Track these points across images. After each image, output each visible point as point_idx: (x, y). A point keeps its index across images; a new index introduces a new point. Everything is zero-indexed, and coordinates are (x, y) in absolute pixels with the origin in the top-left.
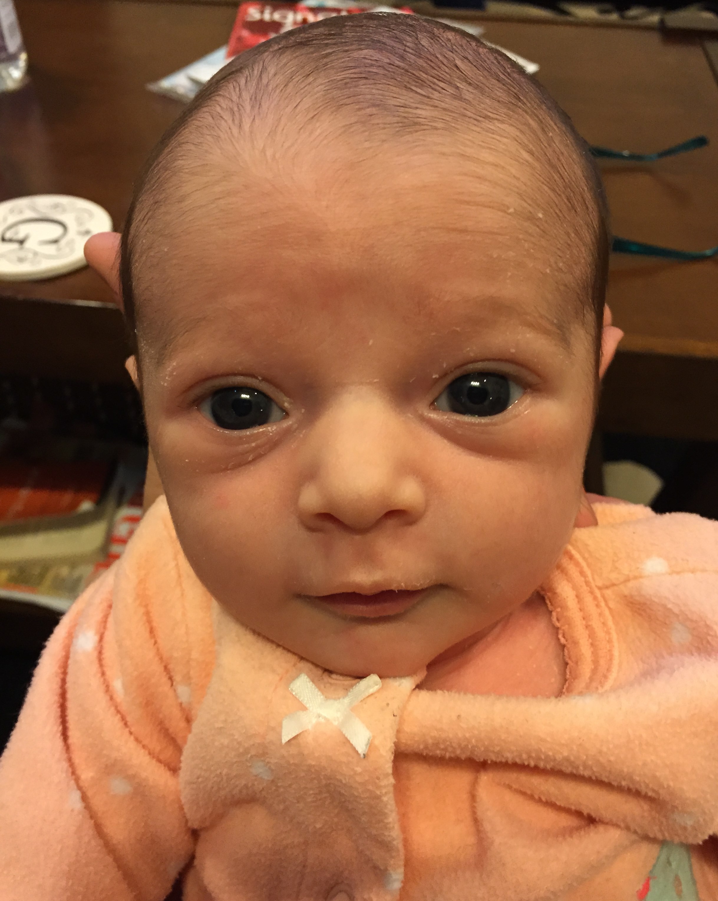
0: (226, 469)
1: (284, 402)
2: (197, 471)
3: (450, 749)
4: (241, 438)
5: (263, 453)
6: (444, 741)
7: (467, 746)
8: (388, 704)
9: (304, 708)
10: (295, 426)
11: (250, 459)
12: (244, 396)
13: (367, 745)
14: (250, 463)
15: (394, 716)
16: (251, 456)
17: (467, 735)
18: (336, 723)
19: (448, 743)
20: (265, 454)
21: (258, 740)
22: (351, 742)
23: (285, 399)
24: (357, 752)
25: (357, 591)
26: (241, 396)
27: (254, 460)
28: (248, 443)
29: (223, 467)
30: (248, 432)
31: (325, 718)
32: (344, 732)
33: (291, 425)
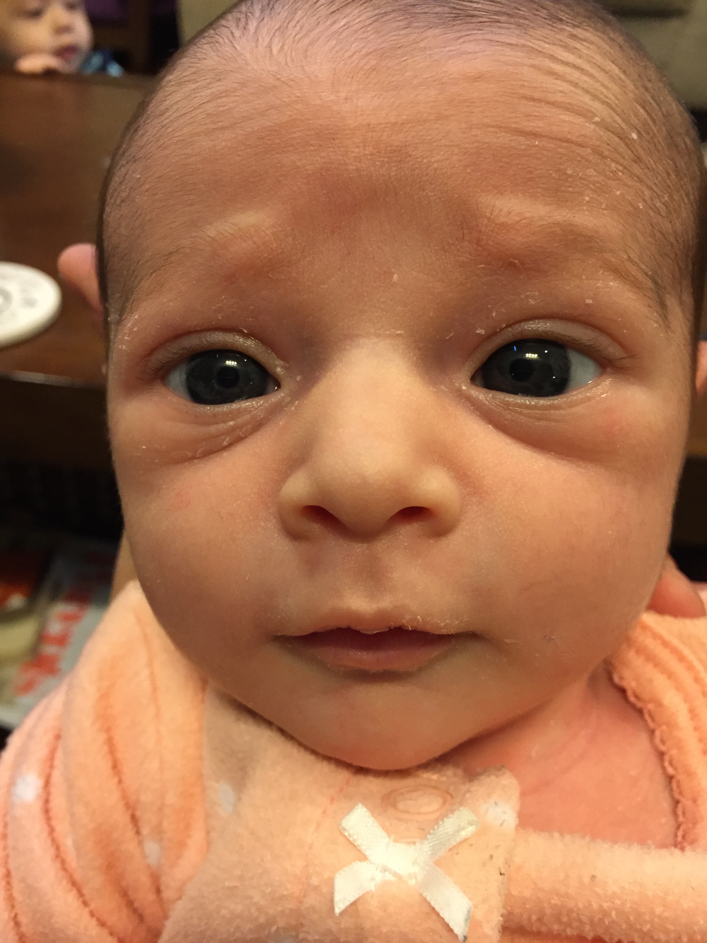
0: (194, 458)
1: (276, 366)
2: (156, 461)
3: (575, 924)
4: (215, 415)
5: (243, 436)
6: (570, 911)
7: (601, 920)
8: (491, 857)
9: (364, 858)
10: (289, 399)
11: (225, 443)
12: (229, 363)
13: (466, 920)
14: (225, 448)
15: (501, 874)
16: (227, 439)
17: (605, 905)
18: (412, 882)
19: (574, 915)
20: (246, 437)
21: (291, 905)
22: (441, 915)
23: (278, 362)
24: (451, 930)
25: (354, 627)
26: (225, 362)
27: (231, 445)
28: (225, 422)
29: (190, 455)
30: (225, 408)
31: (395, 874)
32: (428, 899)
33: (283, 399)
